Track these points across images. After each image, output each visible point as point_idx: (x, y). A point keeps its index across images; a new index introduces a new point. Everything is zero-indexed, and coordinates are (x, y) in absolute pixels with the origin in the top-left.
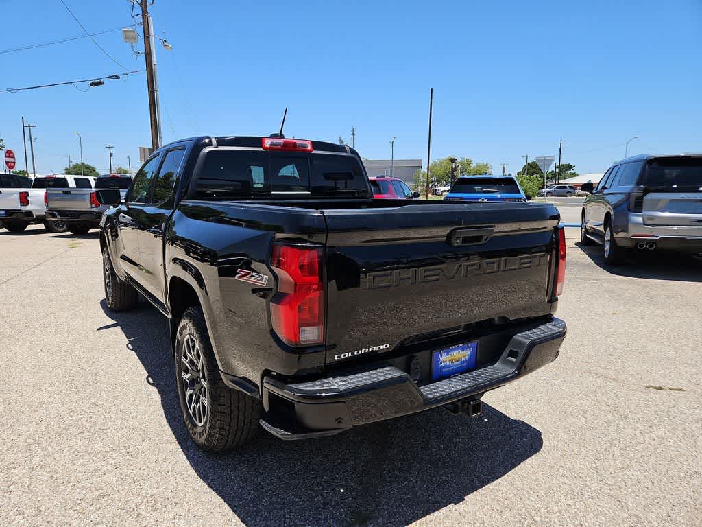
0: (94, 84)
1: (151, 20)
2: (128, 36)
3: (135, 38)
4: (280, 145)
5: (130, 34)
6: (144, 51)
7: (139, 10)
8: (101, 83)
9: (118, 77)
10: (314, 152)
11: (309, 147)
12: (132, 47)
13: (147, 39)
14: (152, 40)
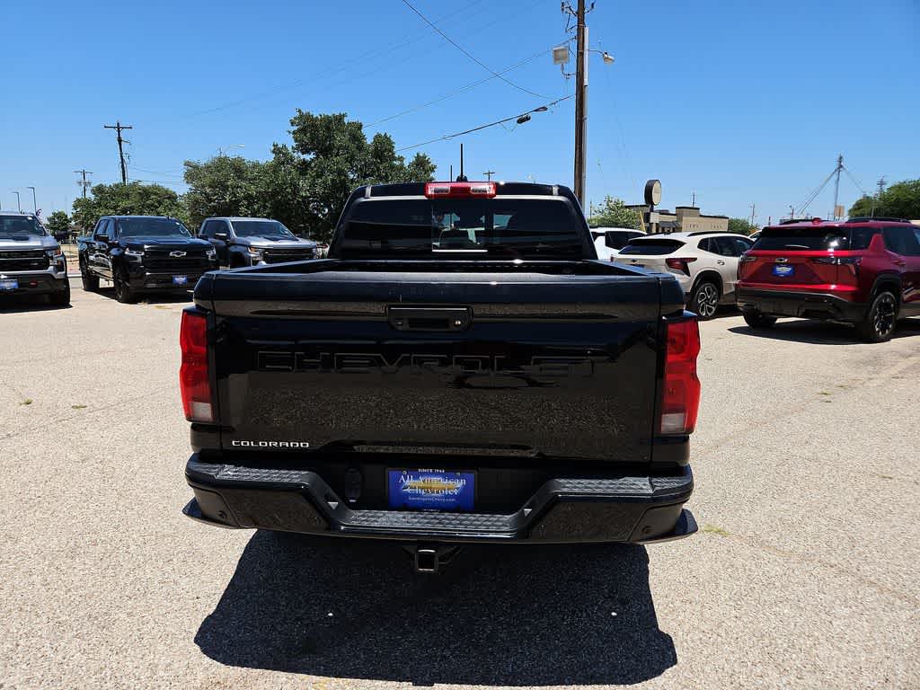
0: (521, 121)
1: (587, 29)
2: (558, 57)
3: (565, 57)
4: (447, 191)
5: (560, 54)
6: (575, 71)
7: (574, 21)
8: (528, 119)
9: (545, 109)
10: (498, 197)
11: (492, 192)
12: (563, 68)
13: (581, 55)
14: (586, 54)
